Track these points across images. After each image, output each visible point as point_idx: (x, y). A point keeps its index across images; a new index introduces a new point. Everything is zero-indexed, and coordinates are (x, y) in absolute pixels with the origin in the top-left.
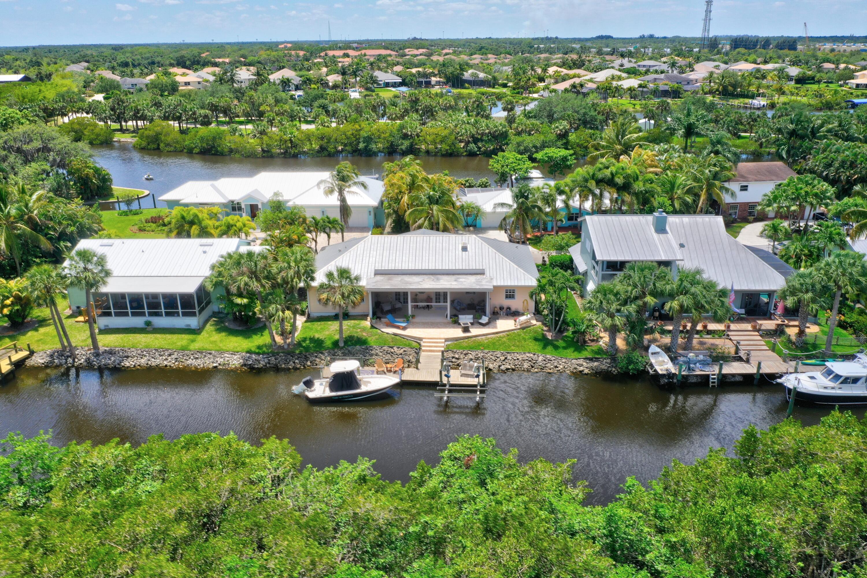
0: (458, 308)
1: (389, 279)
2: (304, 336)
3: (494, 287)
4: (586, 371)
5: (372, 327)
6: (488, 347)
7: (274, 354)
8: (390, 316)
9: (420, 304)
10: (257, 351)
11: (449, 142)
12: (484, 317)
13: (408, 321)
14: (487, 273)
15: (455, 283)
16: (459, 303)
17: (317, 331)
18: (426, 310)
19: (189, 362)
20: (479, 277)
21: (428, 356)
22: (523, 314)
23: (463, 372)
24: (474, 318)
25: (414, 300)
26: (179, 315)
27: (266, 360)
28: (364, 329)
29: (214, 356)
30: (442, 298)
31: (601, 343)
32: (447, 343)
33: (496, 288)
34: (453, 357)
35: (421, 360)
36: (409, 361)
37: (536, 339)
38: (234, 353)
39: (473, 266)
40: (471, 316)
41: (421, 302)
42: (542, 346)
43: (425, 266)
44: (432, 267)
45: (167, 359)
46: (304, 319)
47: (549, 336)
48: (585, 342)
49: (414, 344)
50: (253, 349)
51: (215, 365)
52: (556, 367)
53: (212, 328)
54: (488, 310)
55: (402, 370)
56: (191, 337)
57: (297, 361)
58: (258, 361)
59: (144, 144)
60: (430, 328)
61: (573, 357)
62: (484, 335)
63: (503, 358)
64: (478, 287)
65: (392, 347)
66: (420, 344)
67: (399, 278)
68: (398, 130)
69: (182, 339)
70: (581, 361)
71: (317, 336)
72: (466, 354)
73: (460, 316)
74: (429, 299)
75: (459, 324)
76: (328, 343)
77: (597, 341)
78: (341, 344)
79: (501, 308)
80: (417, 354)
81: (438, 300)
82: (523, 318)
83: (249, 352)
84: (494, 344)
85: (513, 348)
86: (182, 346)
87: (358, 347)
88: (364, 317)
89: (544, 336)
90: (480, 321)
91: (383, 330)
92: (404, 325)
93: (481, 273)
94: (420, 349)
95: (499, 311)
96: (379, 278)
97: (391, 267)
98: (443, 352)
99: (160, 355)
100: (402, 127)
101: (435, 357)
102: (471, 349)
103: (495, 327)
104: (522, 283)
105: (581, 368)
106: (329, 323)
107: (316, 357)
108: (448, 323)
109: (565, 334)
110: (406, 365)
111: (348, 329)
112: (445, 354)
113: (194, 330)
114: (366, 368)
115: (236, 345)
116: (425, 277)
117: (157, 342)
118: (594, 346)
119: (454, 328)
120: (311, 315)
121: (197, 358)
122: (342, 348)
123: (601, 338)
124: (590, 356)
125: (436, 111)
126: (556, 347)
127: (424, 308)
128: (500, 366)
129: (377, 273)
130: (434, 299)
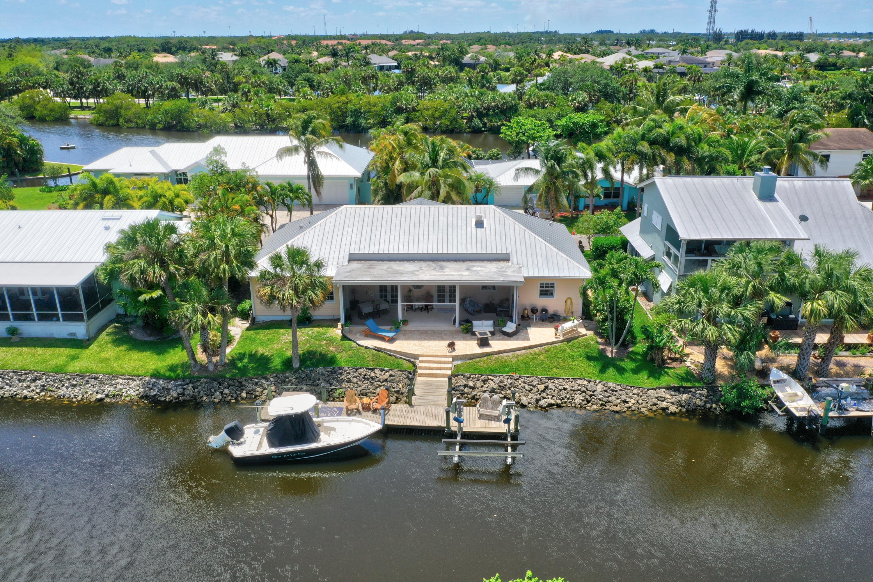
0: (471, 309)
1: (370, 267)
2: (242, 351)
3: (525, 278)
4: (673, 409)
5: (345, 337)
6: (517, 369)
7: (193, 380)
8: (370, 322)
9: (416, 304)
10: (168, 374)
11: (450, 116)
12: (509, 323)
13: (397, 329)
14: (513, 258)
15: (466, 273)
16: (473, 303)
17: (262, 344)
18: (425, 313)
19: (61, 392)
20: (501, 264)
21: (427, 384)
22: (566, 320)
23: (483, 411)
24: (495, 325)
25: (408, 298)
26: (58, 320)
27: (179, 390)
28: (331, 341)
29: (101, 382)
30: (447, 295)
31: (688, 363)
32: (455, 363)
33: (528, 280)
34: (465, 386)
35: (416, 391)
36: (397, 392)
37: (589, 358)
38: (132, 377)
39: (492, 249)
40: (491, 322)
41: (418, 300)
42: (599, 368)
43: (423, 249)
44: (433, 249)
45: (29, 387)
46: (246, 324)
47: (610, 352)
48: (664, 362)
49: (407, 365)
50: (162, 372)
51: (99, 396)
52: (625, 402)
53: (109, 338)
54: (515, 313)
55: (386, 409)
56: (72, 351)
57: (226, 391)
58: (168, 390)
59: (102, 119)
60: (429, 339)
61: (648, 386)
62: (511, 351)
63: (541, 387)
64: (501, 279)
65: (372, 370)
66: (415, 365)
67: (386, 265)
68: (392, 103)
69: (59, 355)
70: (662, 393)
71: (261, 351)
72: (484, 381)
73: (474, 322)
74: (428, 297)
75: (474, 334)
76: (277, 363)
77: (681, 360)
78: (296, 364)
79: (534, 310)
80: (411, 380)
81: (441, 299)
82: (568, 325)
83: (156, 375)
84: (526, 364)
85: (555, 370)
86: (57, 366)
87: (321, 370)
88: (333, 322)
89: (602, 353)
90: (504, 329)
91: (359, 342)
92: (391, 335)
93: (505, 258)
94: (415, 372)
95: (530, 314)
96: (355, 265)
97: (374, 249)
98: (450, 379)
99: (20, 381)
100: (396, 100)
101: (438, 386)
102: (494, 372)
103: (528, 339)
104: (565, 274)
105: (664, 404)
106: (282, 331)
107: (256, 384)
108: (457, 332)
109: (631, 349)
110: (393, 399)
111: (308, 341)
112: (454, 381)
113: (81, 341)
114: (330, 404)
115: (138, 364)
116: (423, 264)
117: (20, 359)
118: (679, 369)
119: (465, 339)
120: (257, 320)
121: (75, 385)
122: (297, 370)
123: (688, 355)
124: (675, 383)
125: (434, 84)
126: (621, 371)
127: (421, 309)
128: (538, 401)
129: (353, 258)
130: (436, 298)
